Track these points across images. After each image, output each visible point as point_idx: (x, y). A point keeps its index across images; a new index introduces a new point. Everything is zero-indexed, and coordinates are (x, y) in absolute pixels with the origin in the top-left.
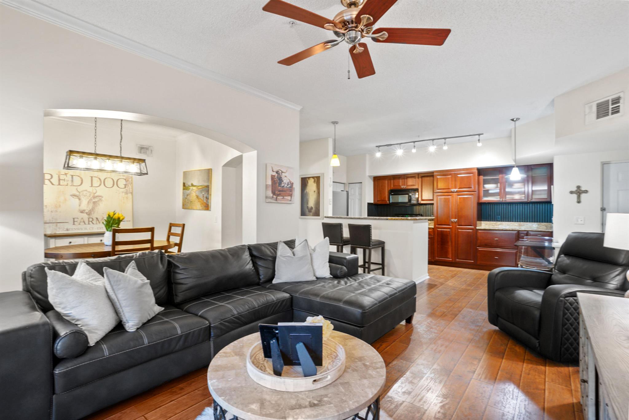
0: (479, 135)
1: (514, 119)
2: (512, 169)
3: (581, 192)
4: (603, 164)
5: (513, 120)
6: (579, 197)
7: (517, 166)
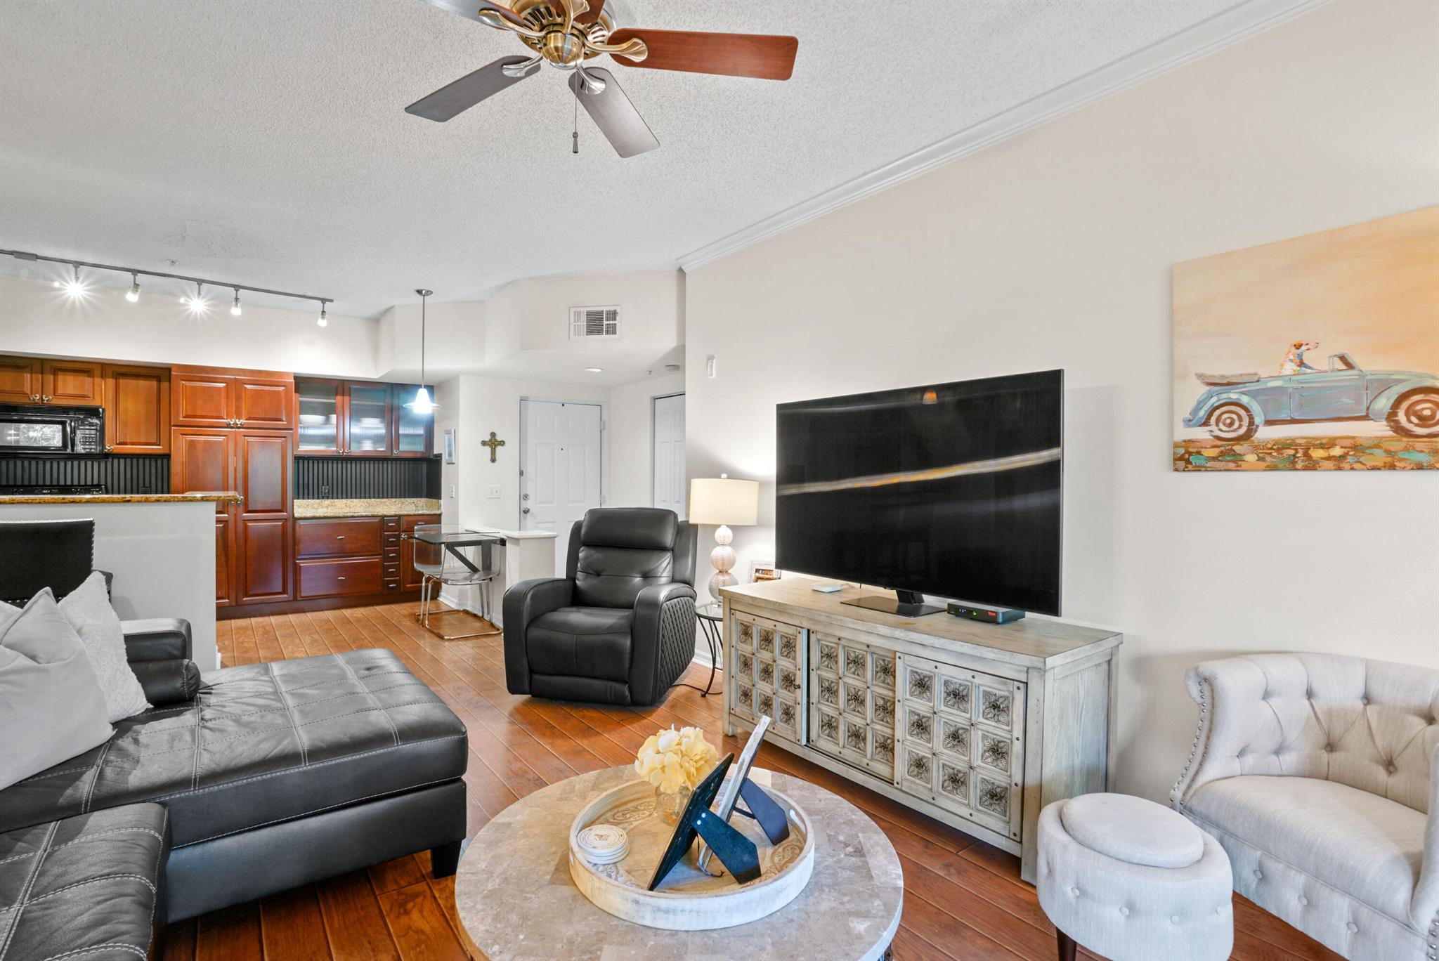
0: (324, 301)
1: (422, 290)
2: (417, 392)
3: (496, 443)
4: (523, 399)
5: (419, 292)
6: (493, 452)
7: (426, 387)
